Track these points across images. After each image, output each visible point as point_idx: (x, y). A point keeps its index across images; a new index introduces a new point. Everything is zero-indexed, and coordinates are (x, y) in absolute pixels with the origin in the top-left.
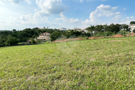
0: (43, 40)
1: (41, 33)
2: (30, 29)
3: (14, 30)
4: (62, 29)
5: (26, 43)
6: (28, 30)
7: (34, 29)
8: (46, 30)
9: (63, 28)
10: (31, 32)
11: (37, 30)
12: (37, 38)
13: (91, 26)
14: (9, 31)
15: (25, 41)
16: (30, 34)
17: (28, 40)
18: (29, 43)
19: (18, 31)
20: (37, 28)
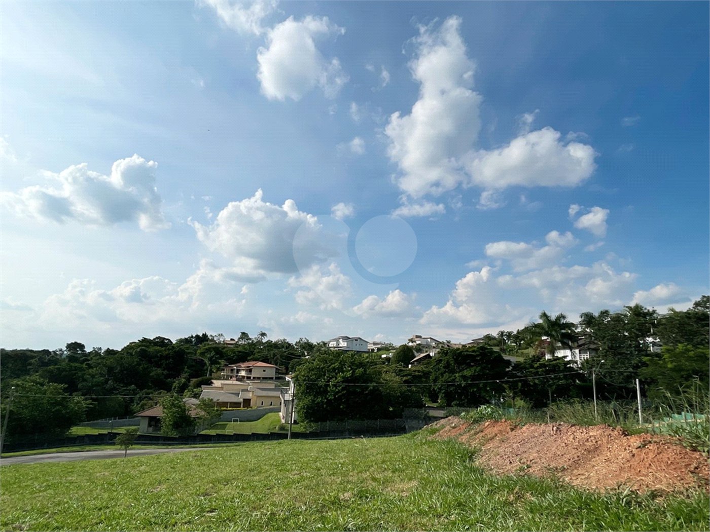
0: (237, 404)
1: (223, 362)
2: (162, 342)
3: (75, 347)
4: (343, 344)
5: (122, 430)
6: (152, 349)
7: (187, 341)
8: (253, 345)
9: (346, 338)
10: (167, 357)
11: (202, 347)
12: (196, 396)
14: (46, 352)
15: (125, 412)
16: (159, 371)
17: (143, 408)
18: (143, 428)
19: (96, 353)
20: (203, 339)
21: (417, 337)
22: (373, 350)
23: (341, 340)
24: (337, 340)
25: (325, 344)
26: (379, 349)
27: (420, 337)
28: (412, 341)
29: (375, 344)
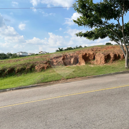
4: (21, 54)
9: (22, 52)
13: (59, 48)
21: (41, 52)
22: (29, 55)
23: (20, 53)
24: (19, 53)
25: (16, 54)
26: (31, 55)
27: (42, 52)
28: (40, 53)
29: (30, 54)
